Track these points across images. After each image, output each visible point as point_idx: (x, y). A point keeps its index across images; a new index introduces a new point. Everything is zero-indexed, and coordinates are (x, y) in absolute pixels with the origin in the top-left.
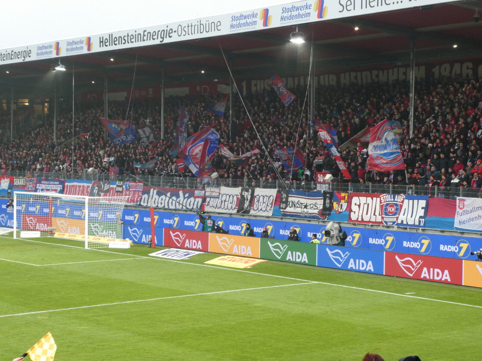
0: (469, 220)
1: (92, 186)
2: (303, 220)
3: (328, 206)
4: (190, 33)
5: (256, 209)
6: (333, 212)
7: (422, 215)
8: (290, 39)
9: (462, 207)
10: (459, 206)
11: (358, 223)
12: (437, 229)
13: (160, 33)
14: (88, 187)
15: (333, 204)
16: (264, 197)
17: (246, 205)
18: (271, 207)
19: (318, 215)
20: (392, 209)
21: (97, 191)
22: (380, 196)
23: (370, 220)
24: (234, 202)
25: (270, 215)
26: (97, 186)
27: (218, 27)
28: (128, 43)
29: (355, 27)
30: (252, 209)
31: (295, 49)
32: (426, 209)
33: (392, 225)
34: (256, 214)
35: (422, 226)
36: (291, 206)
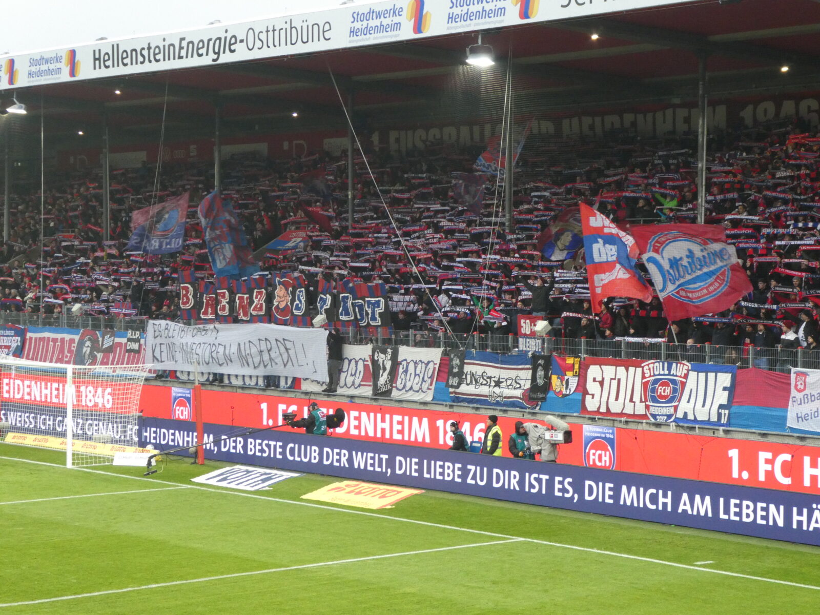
0: (816, 413)
1: (79, 339)
2: (493, 409)
3: (540, 382)
4: (271, 44)
5: (400, 387)
6: (551, 395)
7: (725, 402)
8: (467, 58)
9: (802, 387)
10: (796, 386)
11: (600, 417)
12: (753, 430)
13: (211, 43)
14: (72, 341)
15: (550, 379)
16: (416, 363)
17: (383, 379)
18: (431, 384)
19: (521, 401)
20: (664, 390)
21: (89, 349)
22: (643, 365)
23: (624, 412)
24: (358, 372)
25: (429, 398)
26: (90, 339)
27: (325, 33)
28: (150, 61)
29: (592, 34)
31: (475, 77)
32: (732, 390)
33: (666, 421)
34: (402, 398)
35: (723, 425)
36: (468, 382)
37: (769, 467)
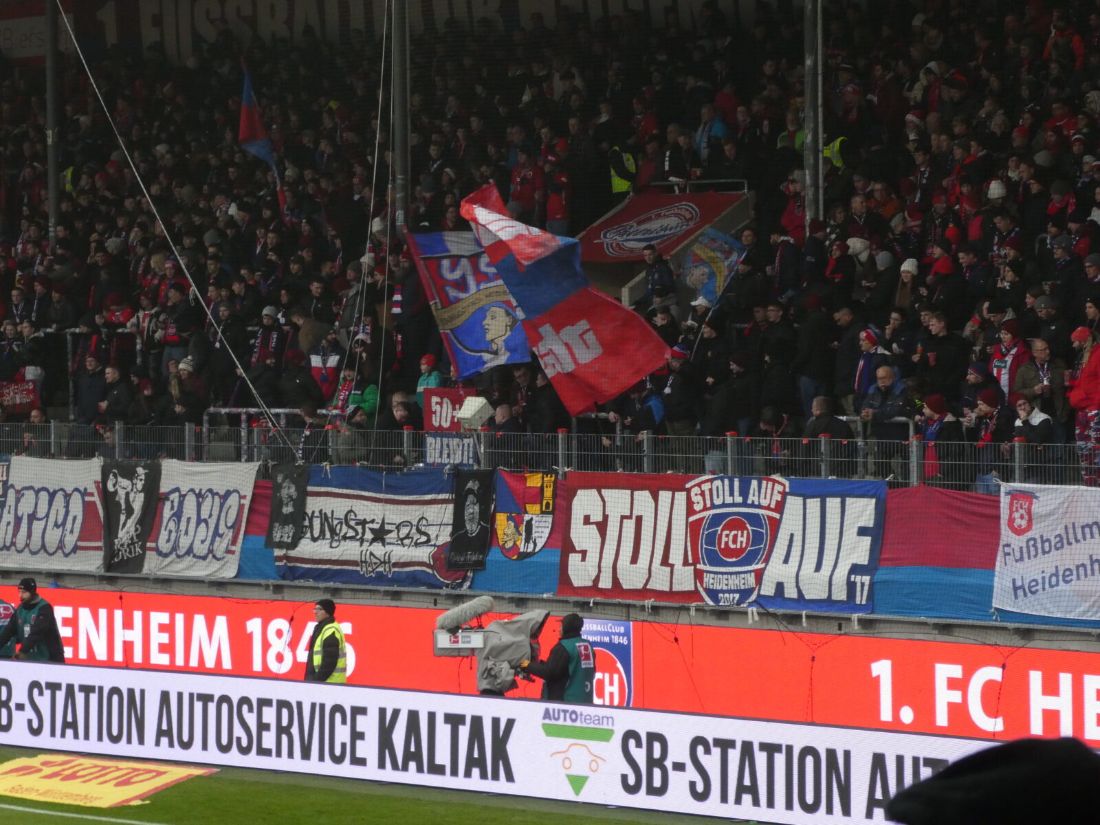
0: (1054, 579)
2: (370, 591)
3: (472, 528)
5: (164, 546)
6: (494, 555)
7: (863, 559)
9: (1024, 523)
10: (1011, 521)
11: (599, 599)
12: (922, 619)
15: (493, 520)
16: (199, 496)
17: (127, 530)
18: (234, 542)
19: (430, 571)
20: (735, 537)
22: (688, 486)
23: (648, 587)
24: (70, 518)
25: (230, 572)
30: (151, 549)
32: (877, 533)
33: (739, 603)
34: (168, 573)
35: (859, 608)
36: (316, 534)
37: (956, 697)
